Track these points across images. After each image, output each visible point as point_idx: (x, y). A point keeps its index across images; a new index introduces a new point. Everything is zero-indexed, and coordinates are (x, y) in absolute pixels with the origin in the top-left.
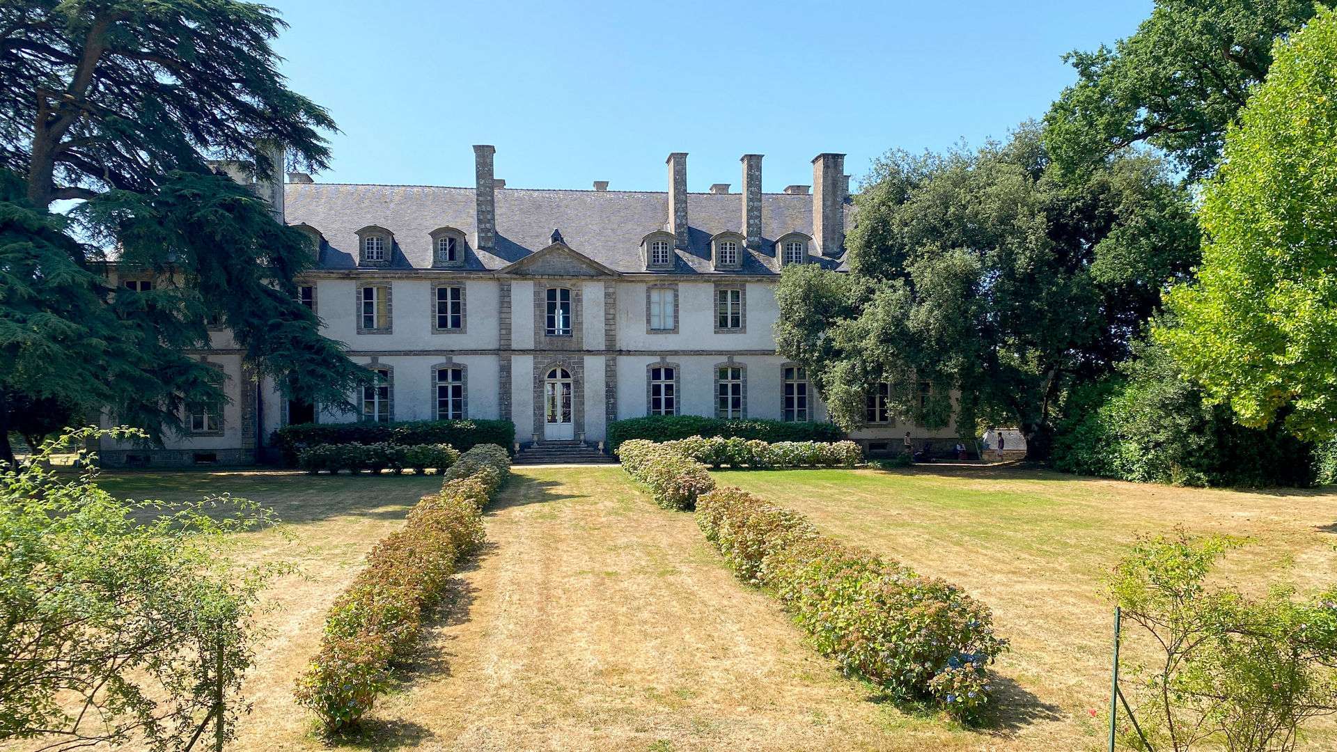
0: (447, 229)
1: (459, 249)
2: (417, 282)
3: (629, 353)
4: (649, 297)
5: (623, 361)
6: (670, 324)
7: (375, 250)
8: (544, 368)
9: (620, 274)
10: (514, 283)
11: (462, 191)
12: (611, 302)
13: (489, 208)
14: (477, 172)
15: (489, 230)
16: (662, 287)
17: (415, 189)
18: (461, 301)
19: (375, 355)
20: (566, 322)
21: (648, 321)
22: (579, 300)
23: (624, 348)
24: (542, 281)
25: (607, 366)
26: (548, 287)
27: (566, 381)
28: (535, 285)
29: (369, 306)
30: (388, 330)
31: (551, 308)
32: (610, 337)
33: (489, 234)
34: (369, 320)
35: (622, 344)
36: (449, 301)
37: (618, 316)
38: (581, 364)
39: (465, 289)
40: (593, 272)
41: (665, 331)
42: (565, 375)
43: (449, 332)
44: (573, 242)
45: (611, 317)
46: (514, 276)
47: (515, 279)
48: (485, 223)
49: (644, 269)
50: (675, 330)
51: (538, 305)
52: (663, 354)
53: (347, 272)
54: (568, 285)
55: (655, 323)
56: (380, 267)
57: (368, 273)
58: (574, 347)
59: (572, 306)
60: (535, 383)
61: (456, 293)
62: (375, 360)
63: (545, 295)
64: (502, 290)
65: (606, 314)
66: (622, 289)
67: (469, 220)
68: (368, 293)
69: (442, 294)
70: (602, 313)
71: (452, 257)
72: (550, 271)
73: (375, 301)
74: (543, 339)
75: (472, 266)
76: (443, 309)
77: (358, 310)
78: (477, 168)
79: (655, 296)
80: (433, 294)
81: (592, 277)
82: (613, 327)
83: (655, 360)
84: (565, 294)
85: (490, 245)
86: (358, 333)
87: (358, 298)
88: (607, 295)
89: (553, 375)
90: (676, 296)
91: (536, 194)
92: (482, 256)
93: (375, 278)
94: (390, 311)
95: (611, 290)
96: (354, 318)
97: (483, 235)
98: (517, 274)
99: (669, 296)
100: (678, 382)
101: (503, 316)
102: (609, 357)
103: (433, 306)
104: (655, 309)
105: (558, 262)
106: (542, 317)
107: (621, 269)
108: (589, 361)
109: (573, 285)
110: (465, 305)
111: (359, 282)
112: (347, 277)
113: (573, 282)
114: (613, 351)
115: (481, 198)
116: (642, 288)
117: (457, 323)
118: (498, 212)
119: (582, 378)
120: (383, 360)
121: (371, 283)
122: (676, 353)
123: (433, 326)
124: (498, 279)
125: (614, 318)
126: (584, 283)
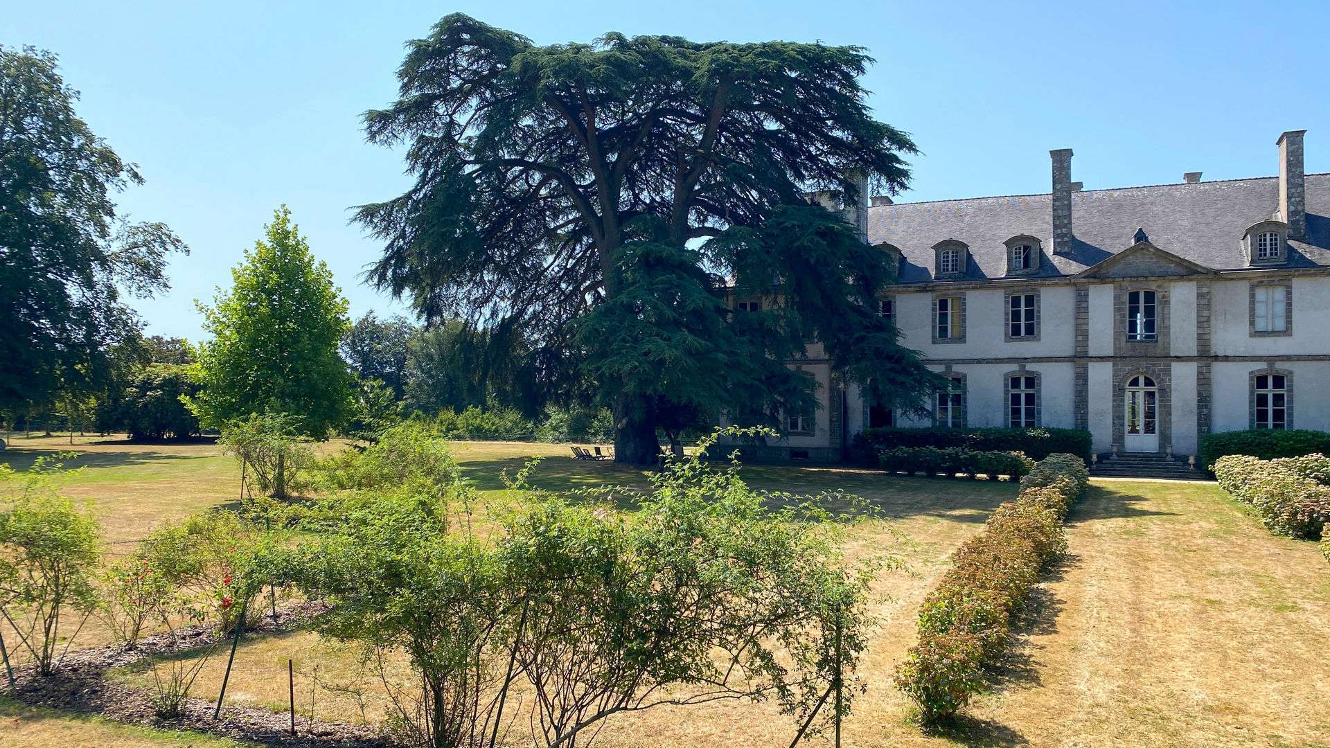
0: (1022, 237)
1: (1034, 255)
2: (990, 292)
3: (1226, 358)
4: (1252, 296)
5: (1218, 369)
6: (1280, 325)
7: (950, 264)
8: (1125, 376)
9: (1216, 272)
10: (1092, 288)
11: (1038, 198)
12: (1204, 303)
13: (1065, 213)
14: (1054, 177)
15: (1065, 235)
16: (1271, 284)
17: (990, 200)
18: (1035, 308)
19: (948, 363)
20: (1149, 326)
21: (1252, 323)
22: (1166, 302)
23: (1221, 353)
24: (1123, 284)
25: (1199, 373)
26: (1130, 289)
27: (1151, 389)
28: (1115, 289)
29: (943, 317)
30: (961, 339)
31: (1133, 311)
32: (1203, 341)
33: (1066, 239)
34: (943, 330)
35: (1218, 348)
36: (1023, 309)
37: (1212, 318)
38: (1168, 371)
39: (1039, 296)
40: (1183, 272)
41: (1274, 333)
42: (1149, 382)
43: (1022, 340)
44: (1158, 240)
45: (1203, 319)
46: (1092, 280)
47: (1093, 283)
48: (1061, 228)
49: (1247, 265)
50: (1287, 332)
51: (1118, 309)
52: (1271, 360)
53: (923, 285)
54: (1153, 287)
55: (1261, 325)
56: (955, 279)
57: (943, 285)
58: (1159, 352)
59: (1158, 310)
60: (1114, 391)
61: (1030, 301)
62: (949, 368)
63: (1126, 298)
64: (1079, 295)
65: (1199, 316)
66: (1219, 291)
67: (1045, 226)
68: (943, 304)
69: (1016, 302)
70: (1194, 315)
71: (1026, 265)
72: (1133, 273)
73: (949, 311)
74: (1123, 344)
75: (1048, 272)
76: (1016, 316)
77: (934, 320)
78: (1054, 173)
79: (1261, 294)
80: (1007, 302)
81: (1181, 277)
82: (1207, 331)
83: (1261, 366)
84: (1150, 296)
85: (1066, 249)
86: (934, 343)
87: (934, 310)
88: (1200, 296)
89: (1135, 383)
90: (1289, 294)
91: (1116, 194)
92: (1057, 261)
93: (950, 289)
94: (964, 321)
95: (1205, 290)
96: (930, 329)
97: (1059, 240)
98: (1095, 277)
99: (1279, 294)
100: (1290, 390)
101: (1080, 321)
102: (1202, 363)
103: (1007, 314)
104: (1260, 309)
105: (1142, 262)
106: (1122, 322)
107: (1217, 267)
108: (1177, 368)
109: (1159, 286)
110: (1039, 312)
111: (934, 294)
112: (924, 290)
113: (1159, 282)
114: (1206, 356)
115: (1057, 204)
116: (1243, 288)
117: (1030, 331)
118: (1075, 215)
119: (1169, 386)
120: (957, 368)
121: (946, 295)
122: (1288, 358)
123: (1006, 334)
124: (1075, 284)
125: (1208, 320)
126: (1172, 284)
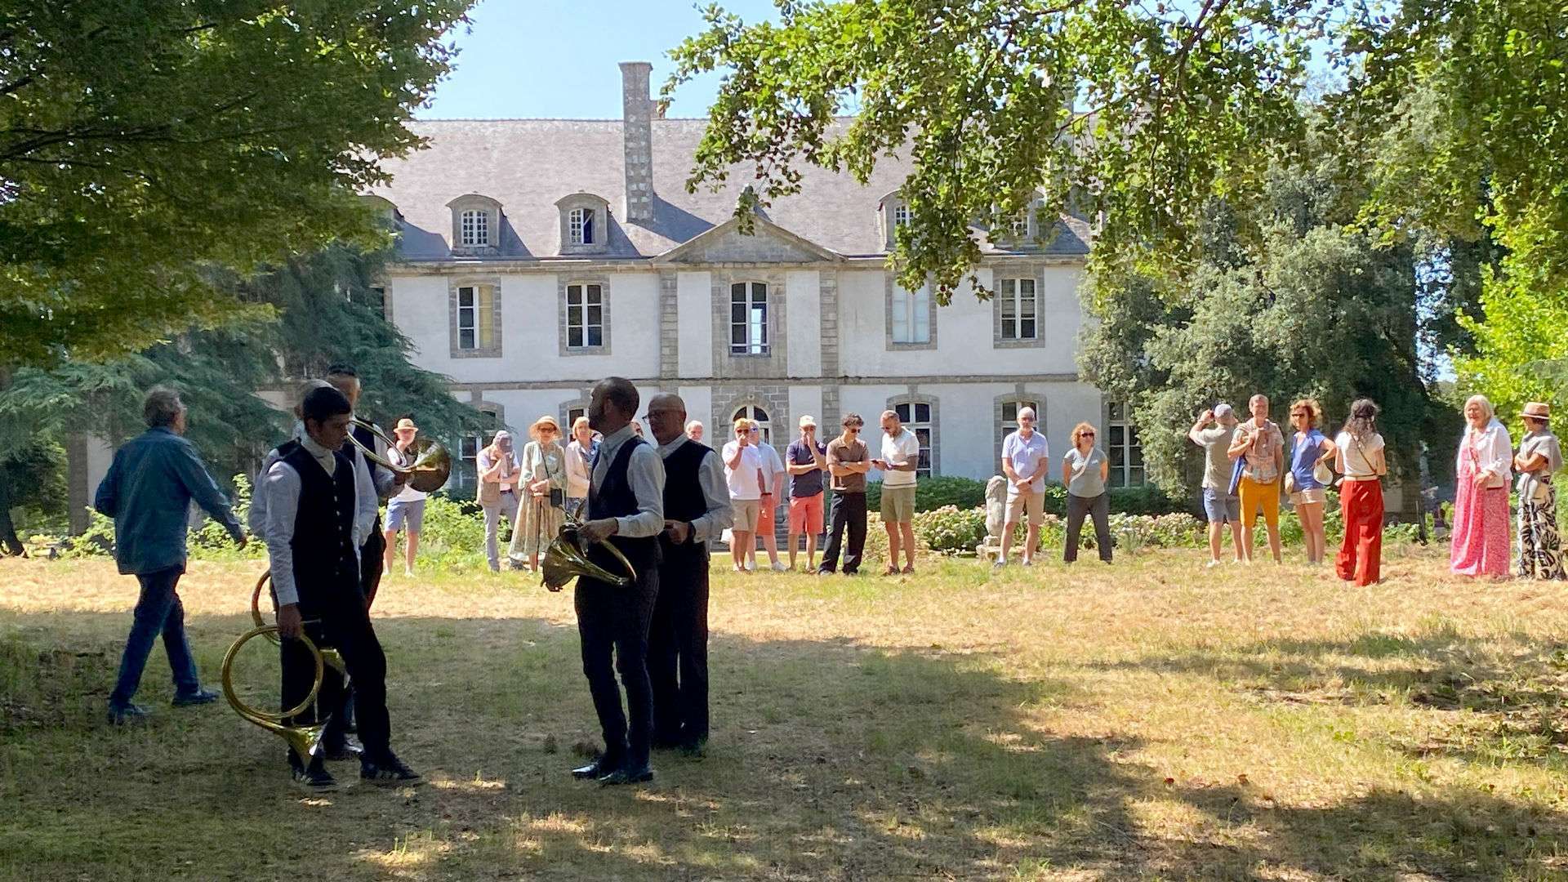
0: (582, 196)
1: (599, 226)
2: (538, 277)
3: (858, 380)
4: (889, 294)
5: (848, 393)
6: (923, 334)
7: (475, 231)
8: (727, 404)
9: (844, 259)
10: (680, 274)
11: (602, 126)
12: (830, 301)
13: (644, 159)
14: (625, 104)
15: (643, 194)
17: (529, 126)
18: (603, 305)
19: (476, 388)
21: (889, 331)
22: (781, 300)
23: (851, 374)
24: (725, 272)
25: (825, 401)
26: (734, 280)
28: (713, 277)
29: (467, 315)
30: (495, 351)
31: (739, 313)
32: (829, 356)
33: (644, 199)
34: (468, 336)
35: (847, 367)
36: (585, 304)
37: (841, 324)
38: (784, 398)
39: (608, 287)
40: (803, 257)
41: (916, 345)
43: (585, 352)
45: (829, 325)
46: (682, 265)
48: (637, 182)
49: (881, 249)
50: (931, 344)
51: (717, 310)
52: (913, 381)
53: (435, 265)
54: (763, 277)
55: (900, 333)
56: (484, 257)
57: (466, 265)
58: (773, 372)
59: (771, 309)
61: (595, 292)
62: (477, 396)
63: (728, 293)
66: (848, 283)
68: (467, 296)
69: (574, 294)
70: (817, 319)
71: (588, 239)
72: (737, 257)
73: (476, 307)
74: (726, 360)
75: (622, 251)
76: (575, 314)
77: (452, 322)
78: (625, 98)
79: (899, 295)
80: (561, 295)
81: (800, 264)
82: (832, 342)
83: (901, 391)
84: (760, 290)
85: (645, 215)
86: (453, 356)
87: (452, 304)
88: (824, 291)
92: (633, 233)
93: (476, 273)
94: (499, 322)
95: (830, 284)
96: (446, 334)
97: (634, 200)
98: (685, 261)
100: (937, 425)
101: (666, 327)
102: (828, 387)
103: (562, 313)
104: (899, 312)
105: (749, 241)
106: (725, 328)
107: (845, 250)
108: (795, 392)
109: (771, 277)
110: (608, 311)
111: (453, 280)
112: (436, 272)
113: (772, 272)
114: (833, 377)
116: (879, 279)
117: (596, 339)
118: (657, 158)
121: (470, 281)
122: (933, 380)
123: (561, 344)
124: (658, 271)
125: (835, 327)
126: (788, 273)
